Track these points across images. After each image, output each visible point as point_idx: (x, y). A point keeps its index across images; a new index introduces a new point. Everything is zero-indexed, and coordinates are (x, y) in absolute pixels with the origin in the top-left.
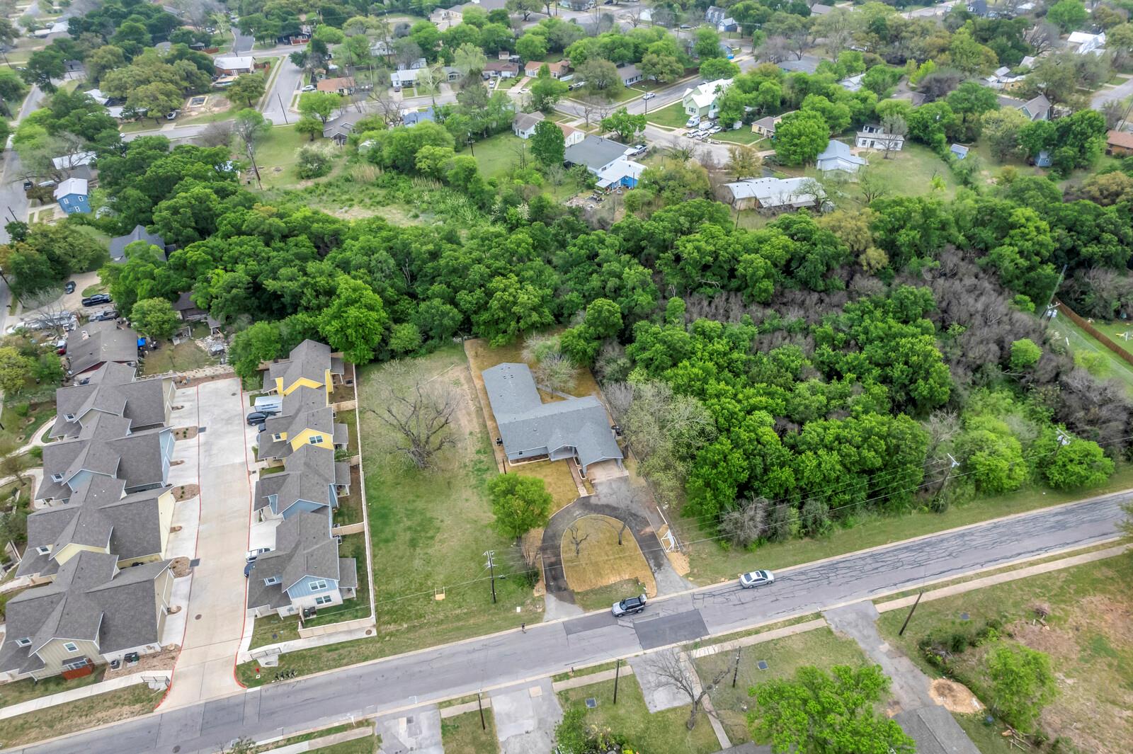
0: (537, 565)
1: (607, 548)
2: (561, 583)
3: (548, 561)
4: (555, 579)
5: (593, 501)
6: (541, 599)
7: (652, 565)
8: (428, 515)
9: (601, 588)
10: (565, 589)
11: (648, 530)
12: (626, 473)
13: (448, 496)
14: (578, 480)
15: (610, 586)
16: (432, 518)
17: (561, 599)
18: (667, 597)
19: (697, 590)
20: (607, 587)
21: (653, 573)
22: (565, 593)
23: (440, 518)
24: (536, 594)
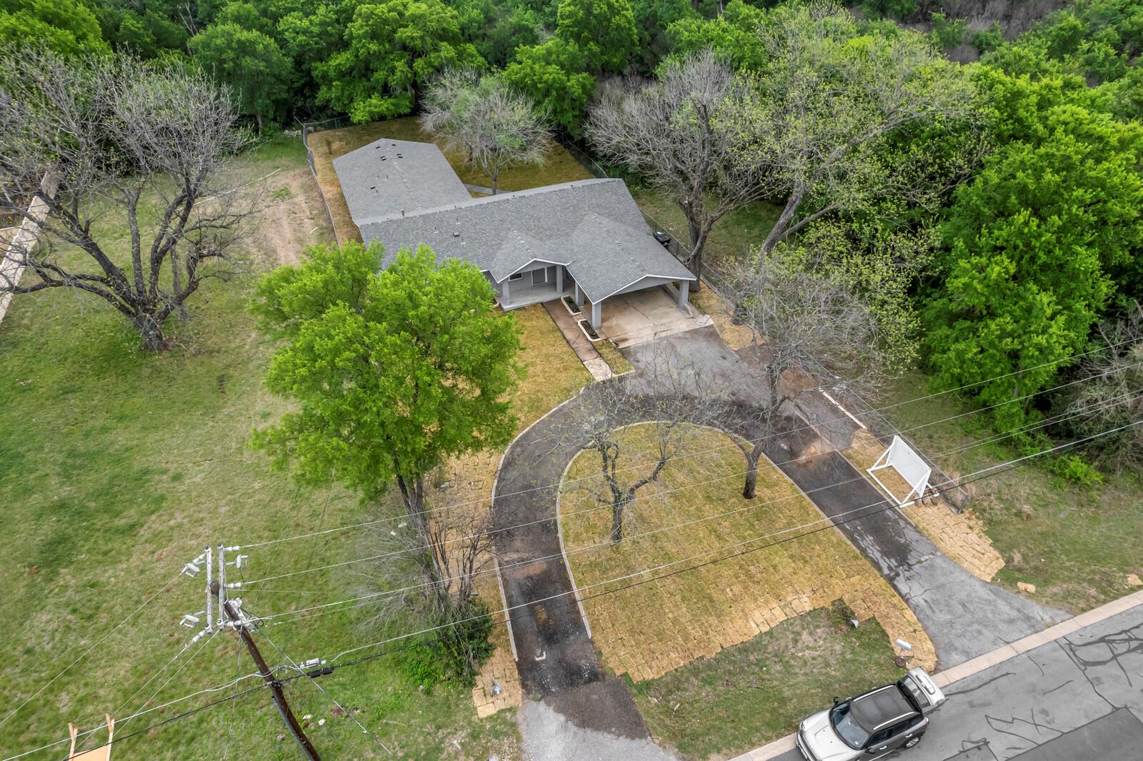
0: (482, 593)
1: (711, 513)
2: (573, 649)
3: (520, 574)
4: (551, 636)
5: (635, 387)
6: (505, 726)
7: (875, 553)
8: (138, 464)
9: (725, 654)
10: (595, 676)
11: (817, 449)
12: (706, 321)
13: (211, 411)
14: (582, 346)
15: (756, 645)
16: (146, 472)
17: (585, 718)
18: (981, 664)
19: (1070, 627)
20: (744, 649)
21: (891, 580)
22: (597, 692)
23: (173, 468)
24: (485, 709)
